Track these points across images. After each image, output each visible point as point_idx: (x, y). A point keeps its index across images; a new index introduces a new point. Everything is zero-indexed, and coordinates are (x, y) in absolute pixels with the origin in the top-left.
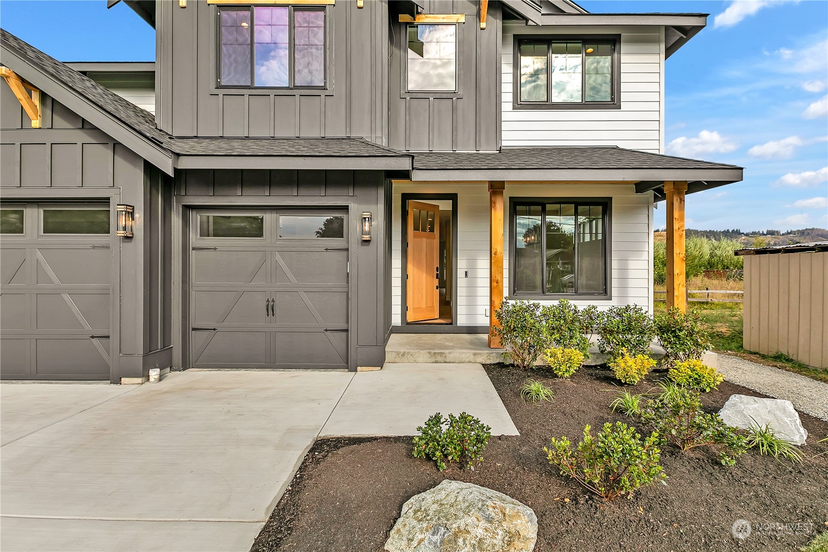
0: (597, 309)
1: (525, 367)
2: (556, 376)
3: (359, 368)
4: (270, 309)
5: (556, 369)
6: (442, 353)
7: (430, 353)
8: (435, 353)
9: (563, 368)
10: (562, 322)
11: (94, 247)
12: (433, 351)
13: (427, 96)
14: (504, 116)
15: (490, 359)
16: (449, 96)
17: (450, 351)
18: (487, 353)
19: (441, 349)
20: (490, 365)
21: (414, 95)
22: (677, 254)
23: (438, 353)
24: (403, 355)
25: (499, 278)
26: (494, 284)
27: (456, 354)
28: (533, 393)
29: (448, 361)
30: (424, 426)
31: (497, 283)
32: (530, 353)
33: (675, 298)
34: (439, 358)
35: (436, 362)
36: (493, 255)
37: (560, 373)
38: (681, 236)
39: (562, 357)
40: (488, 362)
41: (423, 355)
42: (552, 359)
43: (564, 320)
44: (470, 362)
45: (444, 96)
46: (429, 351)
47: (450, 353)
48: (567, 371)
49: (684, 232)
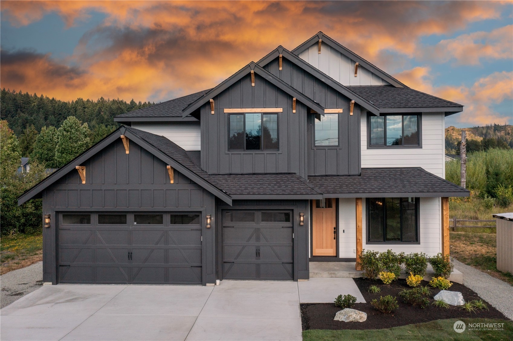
0: (405, 254)
1: (371, 280)
2: (384, 283)
3: (299, 280)
4: (258, 254)
5: (384, 281)
6: (334, 273)
7: (329, 273)
8: (331, 273)
9: (386, 280)
10: (388, 260)
11: (192, 230)
12: (330, 272)
13: (324, 148)
14: (362, 153)
15: (356, 276)
16: (335, 148)
17: (338, 272)
18: (355, 273)
19: (334, 271)
20: (357, 278)
21: (318, 148)
22: (445, 226)
23: (333, 273)
24: (317, 274)
25: (360, 238)
26: (358, 241)
27: (341, 273)
28: (373, 290)
29: (337, 277)
30: (337, 298)
31: (359, 240)
32: (374, 274)
33: (444, 247)
34: (333, 275)
35: (332, 277)
36: (357, 227)
37: (385, 282)
38: (447, 218)
39: (386, 276)
40: (356, 277)
41: (325, 274)
42: (382, 277)
43: (389, 259)
44: (347, 277)
45: (333, 148)
46: (328, 272)
47: (338, 273)
48: (388, 282)
49: (449, 216)
